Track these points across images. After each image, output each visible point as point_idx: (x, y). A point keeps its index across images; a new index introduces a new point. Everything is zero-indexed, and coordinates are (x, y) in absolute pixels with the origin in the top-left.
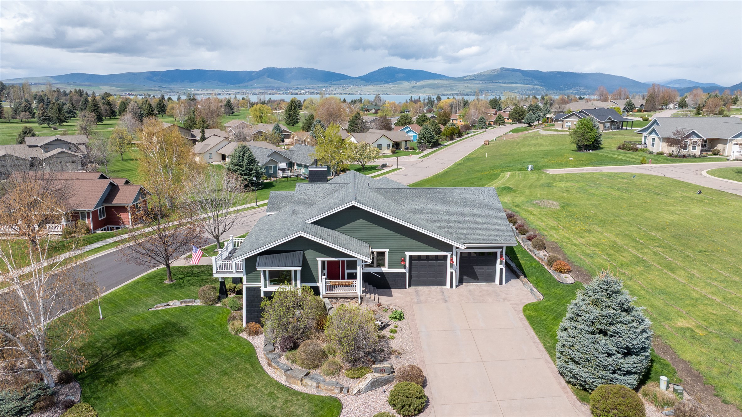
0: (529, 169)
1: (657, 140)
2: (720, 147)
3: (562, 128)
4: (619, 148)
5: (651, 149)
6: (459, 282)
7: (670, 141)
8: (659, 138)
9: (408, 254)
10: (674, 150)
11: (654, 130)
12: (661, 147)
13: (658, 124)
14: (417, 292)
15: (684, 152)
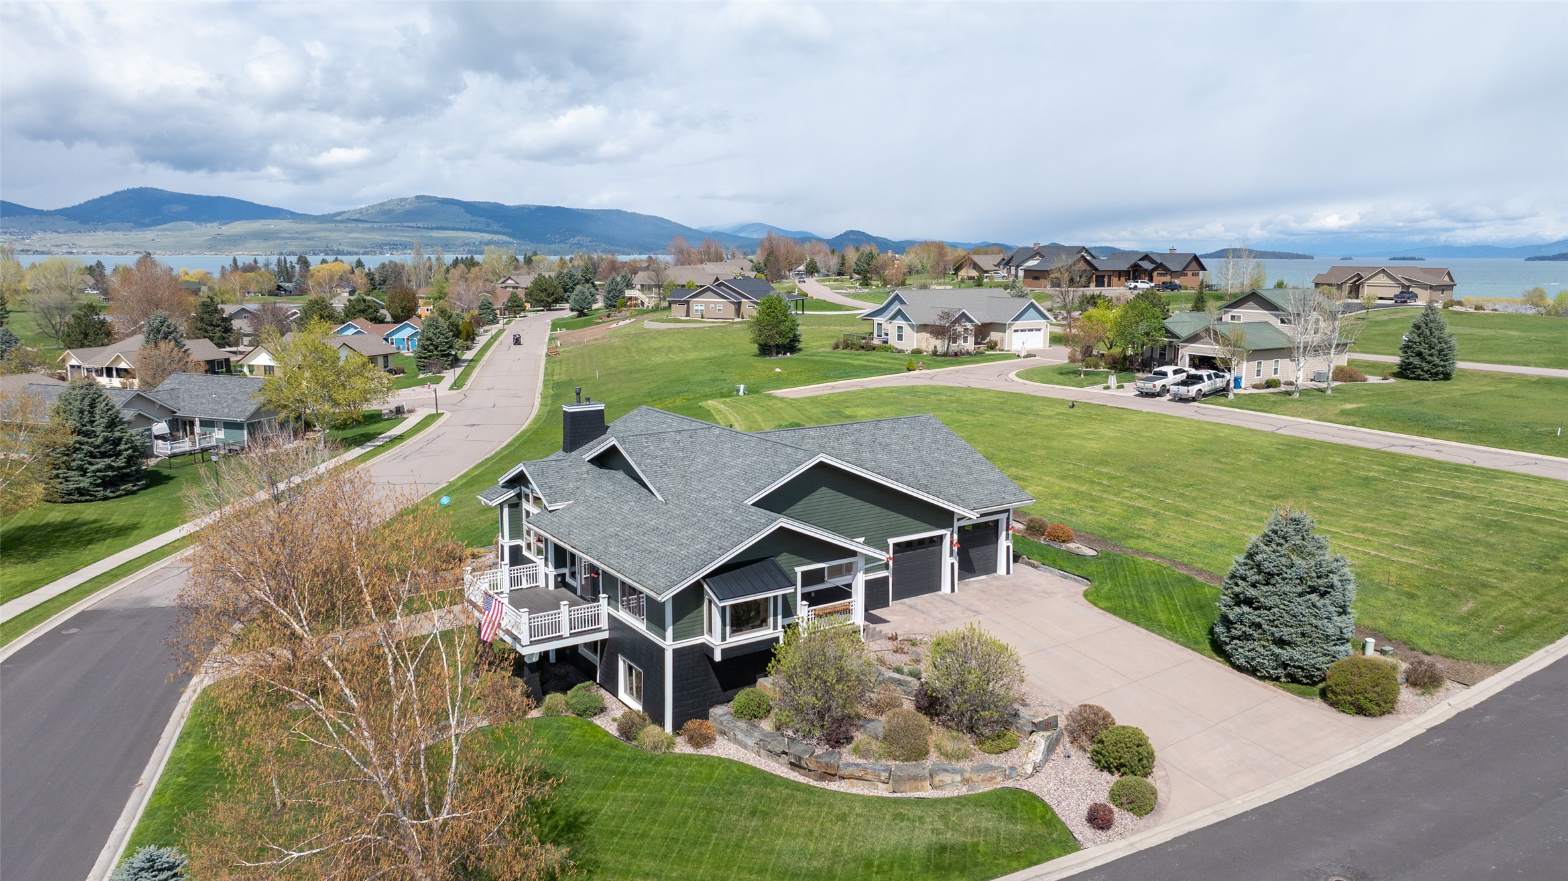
0: (741, 393)
1: (907, 330)
2: (994, 336)
4: (836, 347)
5: (899, 345)
8: (912, 326)
9: (892, 541)
10: (940, 345)
11: (899, 312)
12: (914, 340)
13: (902, 302)
15: (954, 347)
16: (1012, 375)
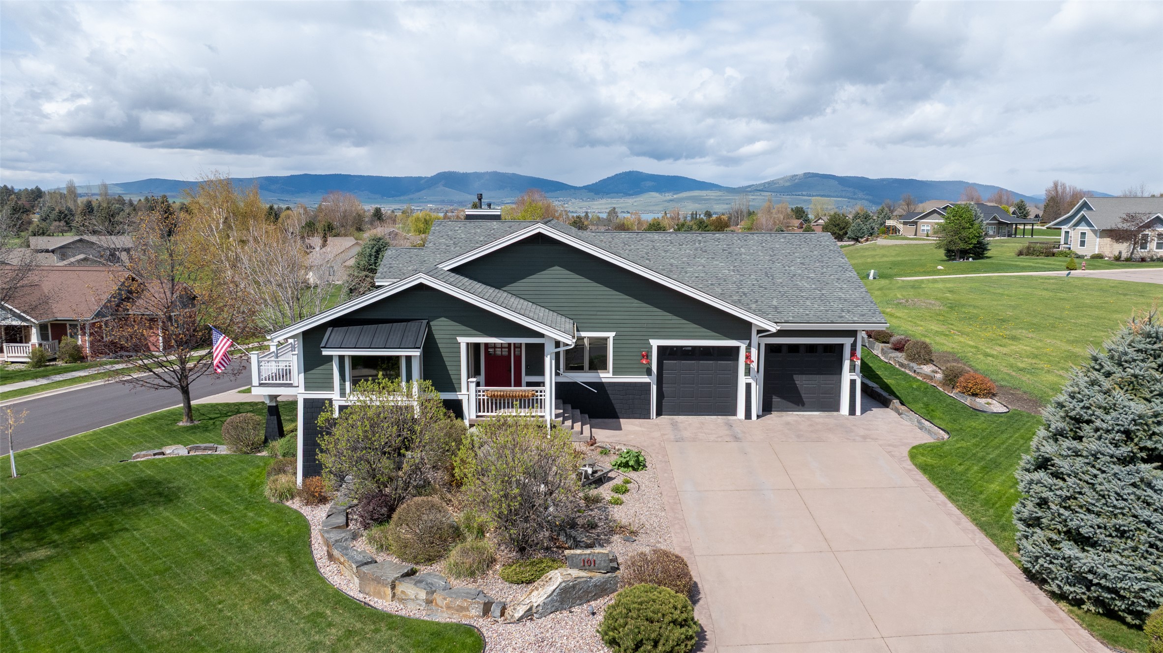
0: (871, 277)
1: (1090, 235)
3: (916, 235)
4: (1020, 253)
5: (1080, 251)
6: (764, 410)
7: (1116, 235)
8: (1095, 232)
9: (655, 343)
10: (1123, 248)
11: (1083, 219)
12: (1097, 245)
13: (1090, 209)
14: (674, 425)
15: (1140, 252)
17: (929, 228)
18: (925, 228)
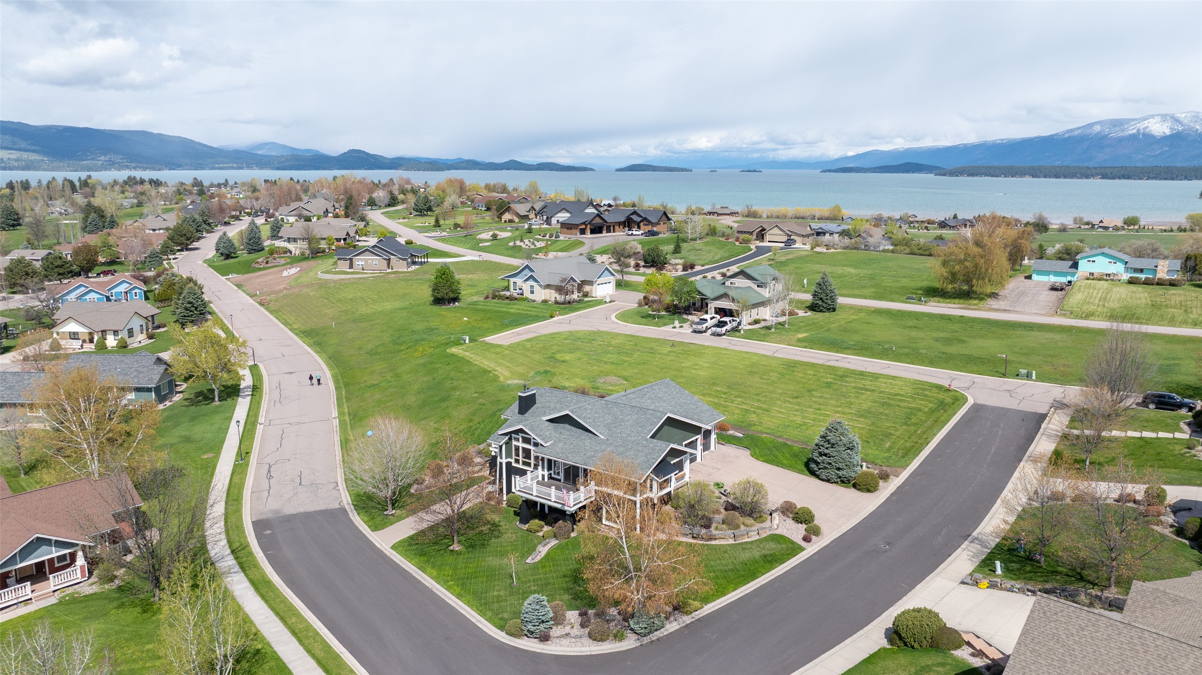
0: (467, 341)
1: (537, 288)
2: (587, 288)
3: (351, 268)
5: (532, 297)
8: (541, 286)
10: (559, 297)
11: (531, 277)
16: (613, 317)
17: (363, 263)
18: (360, 263)
